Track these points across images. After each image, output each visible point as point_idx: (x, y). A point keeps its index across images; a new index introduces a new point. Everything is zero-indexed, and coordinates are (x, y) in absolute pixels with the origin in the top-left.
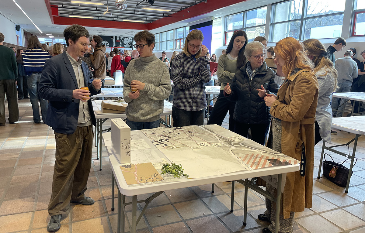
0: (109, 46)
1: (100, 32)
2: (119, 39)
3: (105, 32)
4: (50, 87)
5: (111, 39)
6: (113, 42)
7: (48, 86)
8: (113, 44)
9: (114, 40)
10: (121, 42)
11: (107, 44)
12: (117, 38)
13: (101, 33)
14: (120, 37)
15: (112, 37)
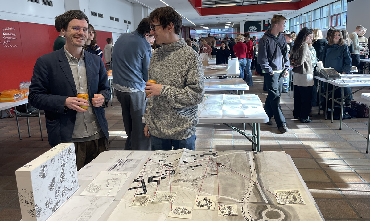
0: (256, 31)
1: (246, 18)
2: (267, 22)
3: (251, 17)
4: (39, 93)
5: (259, 23)
6: (260, 27)
7: (37, 91)
8: (261, 29)
9: (262, 25)
10: (269, 26)
11: (255, 29)
12: (265, 22)
13: (248, 18)
14: (268, 21)
15: (260, 22)
